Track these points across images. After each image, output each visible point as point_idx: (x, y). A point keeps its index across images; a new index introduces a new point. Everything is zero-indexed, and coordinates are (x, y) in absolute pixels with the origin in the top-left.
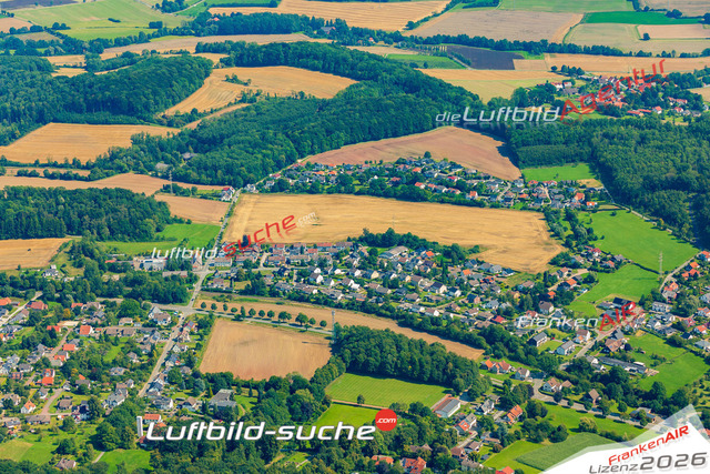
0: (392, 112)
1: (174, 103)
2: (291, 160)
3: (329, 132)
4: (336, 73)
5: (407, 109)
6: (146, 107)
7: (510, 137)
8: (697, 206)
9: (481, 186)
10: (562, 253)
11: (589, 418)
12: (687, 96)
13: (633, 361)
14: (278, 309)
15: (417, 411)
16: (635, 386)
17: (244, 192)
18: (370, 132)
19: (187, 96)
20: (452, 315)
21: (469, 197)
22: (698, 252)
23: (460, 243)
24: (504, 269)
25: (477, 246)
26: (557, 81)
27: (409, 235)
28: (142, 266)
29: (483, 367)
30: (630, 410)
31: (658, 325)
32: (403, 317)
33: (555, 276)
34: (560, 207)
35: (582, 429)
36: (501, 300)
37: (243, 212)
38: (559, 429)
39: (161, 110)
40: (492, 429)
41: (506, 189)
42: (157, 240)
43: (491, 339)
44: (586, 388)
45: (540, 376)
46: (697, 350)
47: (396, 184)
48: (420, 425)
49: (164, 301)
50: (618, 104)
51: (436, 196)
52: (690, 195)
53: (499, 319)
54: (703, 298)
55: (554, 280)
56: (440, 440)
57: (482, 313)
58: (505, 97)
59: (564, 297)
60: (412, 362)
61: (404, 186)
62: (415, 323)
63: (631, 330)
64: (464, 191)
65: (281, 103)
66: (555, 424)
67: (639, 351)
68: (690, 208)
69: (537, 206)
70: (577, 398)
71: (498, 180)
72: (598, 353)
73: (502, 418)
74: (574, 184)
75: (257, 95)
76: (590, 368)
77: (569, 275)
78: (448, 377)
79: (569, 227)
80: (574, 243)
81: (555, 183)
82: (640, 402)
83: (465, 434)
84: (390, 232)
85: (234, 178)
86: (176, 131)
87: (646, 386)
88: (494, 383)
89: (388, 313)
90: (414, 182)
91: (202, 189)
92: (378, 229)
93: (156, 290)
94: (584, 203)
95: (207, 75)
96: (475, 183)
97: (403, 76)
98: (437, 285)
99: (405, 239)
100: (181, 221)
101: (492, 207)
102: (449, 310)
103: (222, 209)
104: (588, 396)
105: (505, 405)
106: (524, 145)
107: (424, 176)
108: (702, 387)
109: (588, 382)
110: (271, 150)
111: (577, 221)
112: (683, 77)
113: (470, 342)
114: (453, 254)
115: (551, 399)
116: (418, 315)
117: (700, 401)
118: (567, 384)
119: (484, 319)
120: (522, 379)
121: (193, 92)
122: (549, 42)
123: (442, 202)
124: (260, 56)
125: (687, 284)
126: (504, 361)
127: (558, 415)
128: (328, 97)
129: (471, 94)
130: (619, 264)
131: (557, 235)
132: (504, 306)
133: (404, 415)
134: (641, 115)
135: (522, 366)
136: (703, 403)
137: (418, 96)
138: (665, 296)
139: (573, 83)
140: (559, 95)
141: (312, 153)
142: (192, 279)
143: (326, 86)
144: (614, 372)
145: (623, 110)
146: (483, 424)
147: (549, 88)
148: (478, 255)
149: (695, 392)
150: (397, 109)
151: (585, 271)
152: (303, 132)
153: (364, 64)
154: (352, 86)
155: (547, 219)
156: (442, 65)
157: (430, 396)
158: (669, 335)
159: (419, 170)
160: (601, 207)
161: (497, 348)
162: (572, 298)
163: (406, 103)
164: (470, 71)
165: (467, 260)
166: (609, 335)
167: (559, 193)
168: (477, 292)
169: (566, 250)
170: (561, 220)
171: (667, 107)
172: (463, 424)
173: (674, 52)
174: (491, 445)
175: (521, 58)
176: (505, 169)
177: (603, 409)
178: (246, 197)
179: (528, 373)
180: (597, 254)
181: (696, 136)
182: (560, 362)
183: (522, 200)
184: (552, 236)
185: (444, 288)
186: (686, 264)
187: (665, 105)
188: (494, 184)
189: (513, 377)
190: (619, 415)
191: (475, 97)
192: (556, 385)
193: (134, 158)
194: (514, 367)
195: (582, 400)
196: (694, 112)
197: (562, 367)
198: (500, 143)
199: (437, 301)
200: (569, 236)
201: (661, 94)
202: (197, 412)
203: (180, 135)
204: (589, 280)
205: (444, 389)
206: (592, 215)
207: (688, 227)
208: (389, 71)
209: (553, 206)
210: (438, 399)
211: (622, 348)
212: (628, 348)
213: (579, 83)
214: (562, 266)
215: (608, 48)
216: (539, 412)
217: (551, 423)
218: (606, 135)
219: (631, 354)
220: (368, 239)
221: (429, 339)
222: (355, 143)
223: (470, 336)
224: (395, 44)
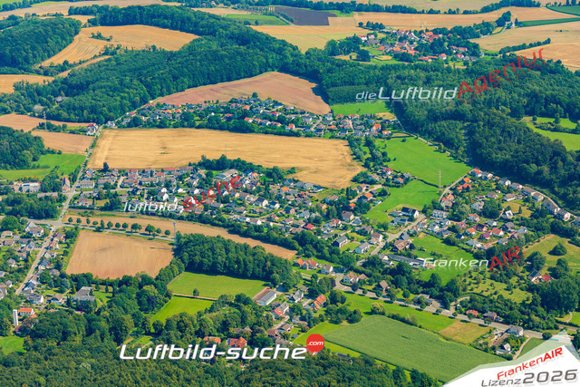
0: (227, 60)
1: (49, 57)
2: (144, 101)
3: (175, 78)
4: (182, 30)
5: (239, 58)
6: (26, 60)
7: (322, 80)
8: (470, 133)
9: (298, 120)
10: (361, 172)
11: (380, 303)
12: (467, 45)
13: (416, 257)
14: (130, 222)
15: (241, 300)
16: (417, 277)
17: (105, 127)
18: (208, 78)
19: (60, 50)
20: (271, 224)
21: (288, 128)
22: (470, 170)
23: (279, 166)
24: (315, 186)
25: (293, 168)
26: (362, 34)
27: (239, 160)
28: (21, 189)
29: (296, 265)
30: (412, 296)
31: (437, 228)
32: (233, 226)
33: (356, 191)
34: (362, 136)
35: (373, 312)
36: (312, 211)
37: (104, 144)
38: (355, 312)
39: (38, 62)
40: (301, 314)
41: (318, 122)
42: (34, 167)
43: (303, 243)
44: (377, 280)
45: (341, 271)
46: (467, 247)
47: (229, 119)
48: (243, 312)
49: (39, 217)
50: (412, 52)
51: (261, 129)
52: (465, 124)
53: (309, 226)
54: (473, 206)
55: (354, 194)
56: (258, 324)
57: (296, 222)
58: (319, 48)
59: (362, 207)
60: (238, 262)
61: (235, 120)
62: (242, 230)
63: (415, 233)
64: (284, 124)
65: (136, 55)
66: (351, 309)
67: (421, 250)
68: (465, 135)
69: (343, 135)
70: (370, 288)
71: (312, 114)
72: (388, 252)
73: (310, 305)
74: (372, 117)
75: (117, 49)
76: (381, 264)
77: (367, 190)
78: (267, 273)
79: (368, 151)
80: (372, 164)
81: (357, 116)
82: (421, 290)
83: (279, 318)
84: (223, 158)
85: (98, 117)
86: (51, 79)
87: (426, 277)
88: (304, 277)
89: (220, 223)
90: (243, 117)
91: (70, 126)
92: (213, 156)
93: (31, 208)
94: (380, 132)
95: (77, 33)
96: (293, 117)
97: (236, 32)
98: (261, 200)
99: (235, 164)
100: (53, 152)
101: (307, 136)
102: (270, 219)
103: (87, 142)
104: (379, 286)
105: (312, 294)
106: (333, 86)
107: (252, 112)
108: (471, 277)
109: (379, 274)
110: (128, 93)
111: (374, 146)
112: (464, 30)
113: (286, 245)
114: (273, 175)
115: (350, 289)
116: (245, 224)
117: (469, 288)
118: (363, 276)
119: (298, 226)
120: (327, 274)
121: (65, 47)
122: (358, 3)
123: (266, 133)
124: (120, 17)
125: (461, 195)
126: (313, 259)
127: (355, 302)
128: (175, 49)
129: (291, 46)
130: (407, 180)
131: (358, 158)
132: (314, 215)
133: (231, 304)
134: (430, 60)
135: (327, 263)
136: (472, 290)
137: (248, 48)
138: (443, 205)
139: (376, 36)
140: (364, 46)
141: (162, 95)
142: (62, 199)
143: (175, 41)
144: (400, 266)
145: (415, 56)
146: (294, 310)
147: (356, 40)
148: (294, 175)
149: (465, 281)
150: (230, 58)
151: (380, 186)
152: (153, 78)
153: (204, 22)
154: (194, 40)
155: (351, 145)
156: (271, 23)
157: (252, 289)
158: (445, 236)
159: (248, 108)
160: (394, 135)
161: (307, 249)
162: (368, 209)
163: (238, 53)
164: (292, 27)
165: (285, 180)
166: (398, 237)
167: (361, 124)
168: (293, 205)
169: (365, 170)
170: (361, 146)
171: (451, 54)
172: (278, 310)
173: (458, 9)
174: (300, 326)
175: (335, 16)
176: (318, 106)
177: (390, 295)
178: (107, 132)
179: (331, 269)
180: (389, 173)
181: (471, 77)
182: (357, 260)
183: (331, 130)
184: (354, 159)
185: (266, 202)
186: (460, 179)
187: (449, 53)
188: (308, 117)
189: (320, 272)
190: (403, 301)
191: (295, 48)
192: (353, 278)
193: (16, 102)
194: (320, 264)
195: (374, 289)
196: (472, 58)
197: (358, 264)
198: (314, 85)
199: (260, 213)
200: (368, 159)
201: (446, 44)
202: (62, 306)
203: (54, 82)
204: (383, 194)
205: (264, 283)
206: (386, 141)
207: (463, 149)
208: (225, 28)
209: (355, 134)
210: (259, 291)
211: (407, 247)
212: (412, 247)
213: (381, 36)
214: (362, 183)
215: (405, 7)
216: (340, 299)
217: (348, 308)
218: (398, 77)
219: (414, 252)
220: (206, 164)
221: (252, 243)
222: (196, 86)
223: (286, 240)
224: (232, 6)
